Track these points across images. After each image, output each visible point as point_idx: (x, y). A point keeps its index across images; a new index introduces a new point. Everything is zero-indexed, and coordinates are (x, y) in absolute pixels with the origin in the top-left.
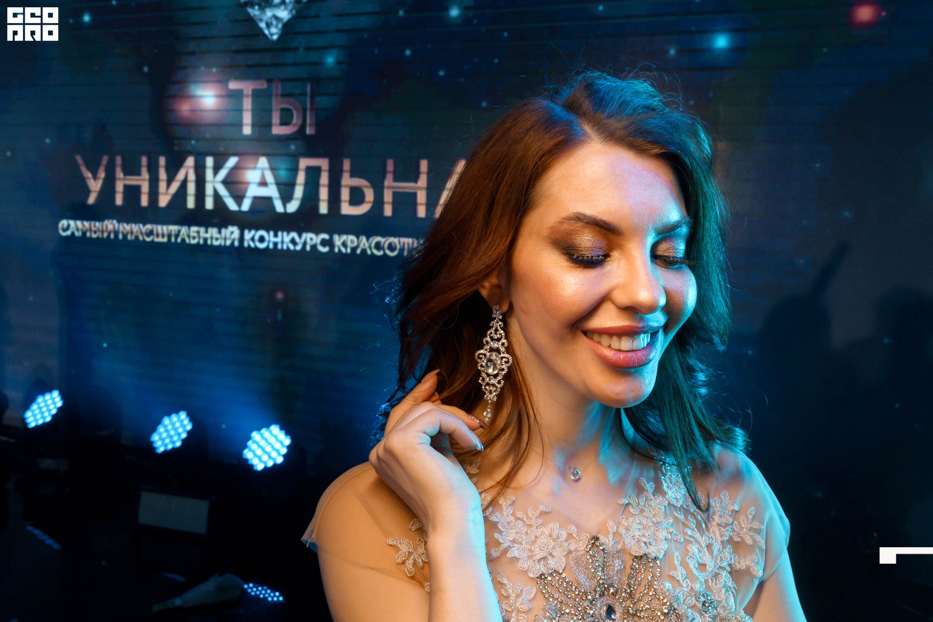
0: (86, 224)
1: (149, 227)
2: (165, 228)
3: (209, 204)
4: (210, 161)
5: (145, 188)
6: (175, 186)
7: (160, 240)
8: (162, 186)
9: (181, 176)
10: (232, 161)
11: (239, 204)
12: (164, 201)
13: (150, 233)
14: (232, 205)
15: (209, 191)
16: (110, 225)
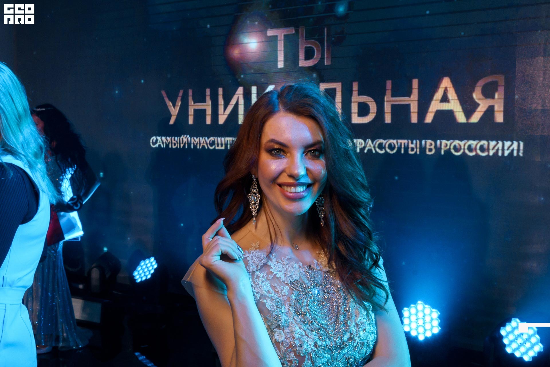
0: (169, 139)
1: (212, 139)
2: (223, 139)
4: (254, 89)
5: (209, 112)
6: (230, 108)
7: (220, 148)
8: (221, 108)
9: (233, 102)
12: (222, 120)
13: (212, 144)
16: (185, 138)
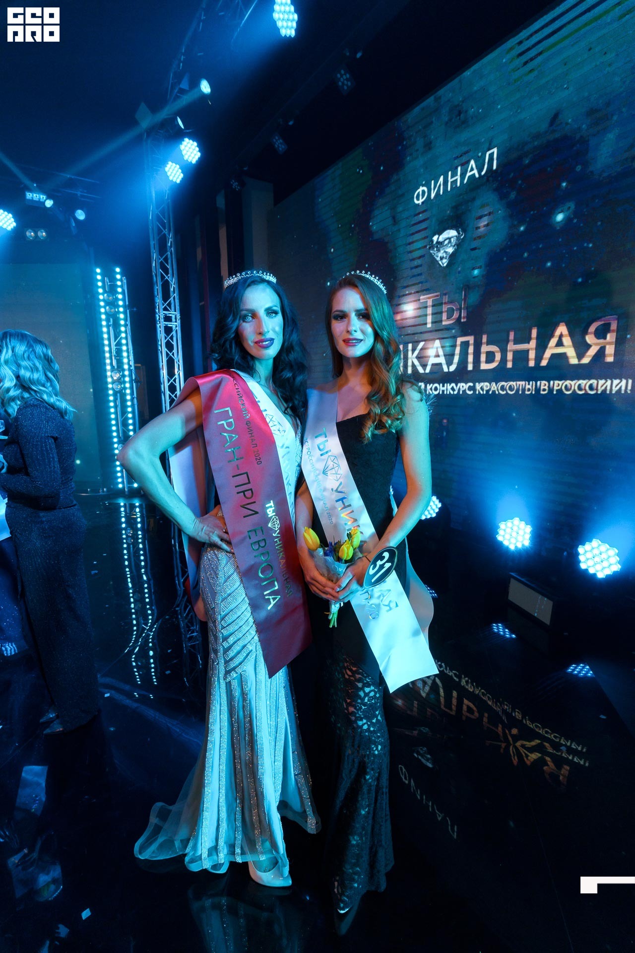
3: (410, 371)
4: (410, 346)
10: (421, 344)
11: (425, 370)
14: (421, 370)
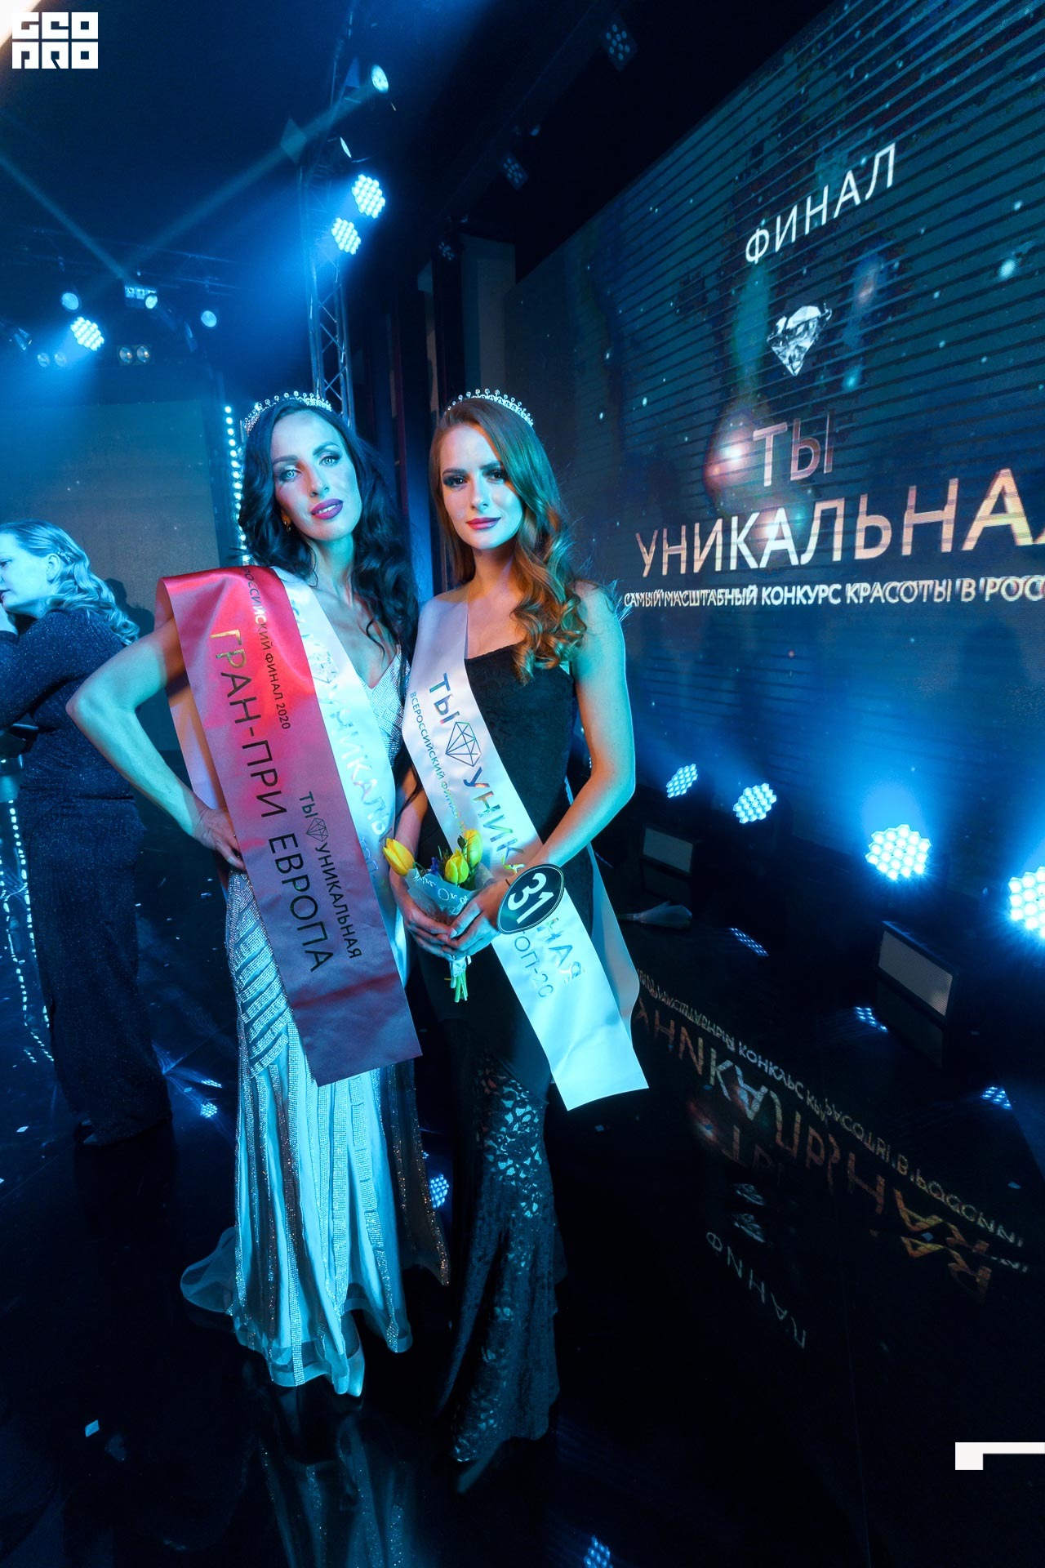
0: (642, 595)
1: (686, 592)
2: (698, 592)
3: (733, 566)
4: (735, 521)
5: (684, 558)
6: (707, 550)
7: (694, 604)
8: (697, 551)
9: (710, 542)
10: (754, 517)
12: (697, 568)
13: (687, 599)
14: (752, 563)
15: (734, 553)
16: (659, 593)
